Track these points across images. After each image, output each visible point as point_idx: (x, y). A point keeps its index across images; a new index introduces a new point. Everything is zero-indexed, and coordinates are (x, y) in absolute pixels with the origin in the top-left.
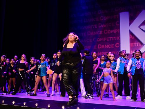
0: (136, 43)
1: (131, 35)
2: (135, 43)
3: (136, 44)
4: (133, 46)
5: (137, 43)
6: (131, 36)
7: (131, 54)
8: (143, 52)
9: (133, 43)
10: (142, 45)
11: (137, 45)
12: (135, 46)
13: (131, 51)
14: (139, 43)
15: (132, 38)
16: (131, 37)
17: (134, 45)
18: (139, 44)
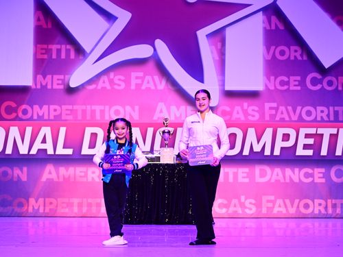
0: (59, 47)
1: (40, 13)
2: (54, 47)
3: (59, 51)
4: (45, 57)
5: (63, 46)
6: (42, 18)
7: (39, 87)
8: (83, 85)
9: (45, 46)
10: (81, 57)
11: (63, 56)
12: (54, 56)
13: (40, 77)
14: (68, 47)
15: (45, 26)
16: (38, 20)
17: (48, 51)
18: (68, 51)
